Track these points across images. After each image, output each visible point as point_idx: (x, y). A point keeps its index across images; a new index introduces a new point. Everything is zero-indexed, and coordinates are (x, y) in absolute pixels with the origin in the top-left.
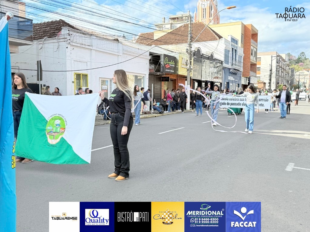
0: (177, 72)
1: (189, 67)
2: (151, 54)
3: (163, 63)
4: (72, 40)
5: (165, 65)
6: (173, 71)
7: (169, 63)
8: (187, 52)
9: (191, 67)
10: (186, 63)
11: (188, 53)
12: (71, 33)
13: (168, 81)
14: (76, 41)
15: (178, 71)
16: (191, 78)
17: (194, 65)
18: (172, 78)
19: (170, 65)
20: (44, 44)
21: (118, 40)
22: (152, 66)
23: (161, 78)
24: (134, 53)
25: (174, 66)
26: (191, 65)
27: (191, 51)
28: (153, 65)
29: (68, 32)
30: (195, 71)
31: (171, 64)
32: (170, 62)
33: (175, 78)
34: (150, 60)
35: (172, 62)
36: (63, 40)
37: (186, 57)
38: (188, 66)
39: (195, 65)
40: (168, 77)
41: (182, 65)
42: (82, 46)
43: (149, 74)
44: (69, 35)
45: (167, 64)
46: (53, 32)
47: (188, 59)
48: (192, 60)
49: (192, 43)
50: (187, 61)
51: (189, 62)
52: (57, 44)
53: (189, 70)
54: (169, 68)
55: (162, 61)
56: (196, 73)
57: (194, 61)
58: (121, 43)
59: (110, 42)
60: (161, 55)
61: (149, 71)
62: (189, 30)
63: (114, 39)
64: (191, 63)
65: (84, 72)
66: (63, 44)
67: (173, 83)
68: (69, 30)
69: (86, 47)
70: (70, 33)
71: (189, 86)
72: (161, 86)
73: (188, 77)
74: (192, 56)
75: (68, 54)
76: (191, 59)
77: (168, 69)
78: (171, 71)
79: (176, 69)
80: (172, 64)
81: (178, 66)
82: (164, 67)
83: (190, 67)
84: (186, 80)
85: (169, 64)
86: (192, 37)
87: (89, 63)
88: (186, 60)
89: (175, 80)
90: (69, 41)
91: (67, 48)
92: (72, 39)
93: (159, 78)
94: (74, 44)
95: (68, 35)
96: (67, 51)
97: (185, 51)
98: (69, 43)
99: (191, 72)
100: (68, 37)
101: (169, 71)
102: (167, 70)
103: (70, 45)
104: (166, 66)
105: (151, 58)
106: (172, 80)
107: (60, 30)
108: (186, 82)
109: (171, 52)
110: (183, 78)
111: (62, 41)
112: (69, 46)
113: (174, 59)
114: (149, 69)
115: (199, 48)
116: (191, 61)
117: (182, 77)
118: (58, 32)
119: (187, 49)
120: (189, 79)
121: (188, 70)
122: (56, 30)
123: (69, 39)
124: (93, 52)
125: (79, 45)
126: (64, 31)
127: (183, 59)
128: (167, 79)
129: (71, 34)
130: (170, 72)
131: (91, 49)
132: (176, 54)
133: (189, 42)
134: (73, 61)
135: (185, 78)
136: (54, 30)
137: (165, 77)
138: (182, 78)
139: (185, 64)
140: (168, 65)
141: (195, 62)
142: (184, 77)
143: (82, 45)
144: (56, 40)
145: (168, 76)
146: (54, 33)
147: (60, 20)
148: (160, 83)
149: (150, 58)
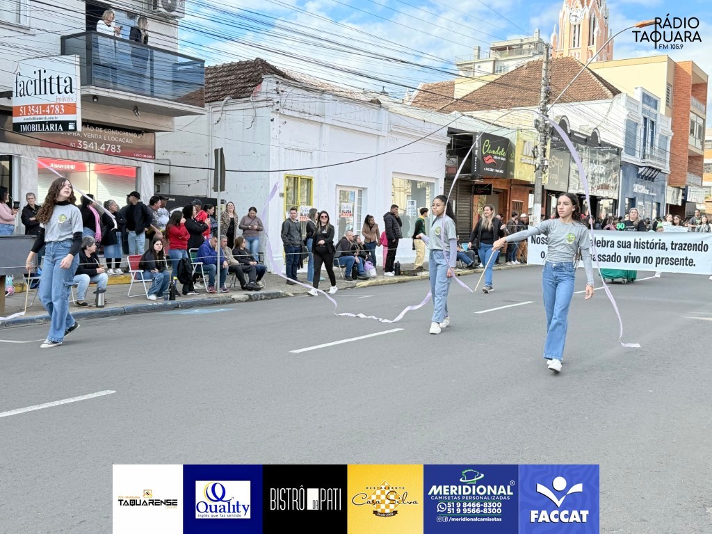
0: (511, 173)
1: (539, 162)
2: (451, 132)
3: (478, 152)
4: (282, 104)
5: (483, 157)
6: (501, 172)
7: (494, 152)
8: (536, 126)
9: (546, 162)
10: (534, 152)
11: (539, 130)
12: (281, 87)
13: (488, 193)
14: (291, 105)
15: (513, 172)
16: (543, 186)
17: (550, 157)
18: (498, 187)
19: (495, 157)
20: (224, 112)
21: (379, 102)
22: (454, 160)
23: (473, 187)
24: (413, 131)
25: (504, 159)
26: (545, 156)
27: (546, 126)
28: (455, 157)
29: (275, 86)
30: (552, 171)
31: (498, 155)
32: (496, 150)
33: (504, 187)
34: (449, 146)
35: (500, 150)
36: (265, 104)
37: (534, 138)
38: (538, 160)
39: (554, 156)
40: (490, 186)
41: (524, 158)
42: (303, 116)
43: (444, 177)
44: (278, 93)
45: (487, 154)
46: (243, 85)
47: (539, 142)
48: (548, 147)
49: (549, 106)
50: (536, 147)
51: (540, 150)
52: (251, 113)
53: (541, 169)
54: (493, 165)
55: (476, 149)
56: (556, 177)
57: (552, 147)
58: (387, 109)
59: (363, 108)
60: (476, 133)
61: (447, 170)
62: (543, 76)
63: (370, 99)
64: (545, 151)
65: (306, 174)
66: (265, 113)
67: (500, 199)
68: (277, 83)
69: (313, 118)
70: (280, 89)
71: (540, 205)
72: (471, 205)
73: (536, 186)
74: (548, 137)
75: (274, 133)
76: (546, 144)
77: (490, 166)
78: (497, 171)
79: (508, 166)
80: (500, 155)
81: (514, 159)
82: (482, 163)
83: (543, 161)
84: (531, 192)
85: (492, 155)
86: (548, 93)
87: (315, 154)
88: (532, 147)
89: (505, 192)
90: (276, 106)
91: (272, 120)
92: (283, 102)
93: (467, 186)
94: (287, 112)
95: (275, 92)
96: (271, 128)
97: (533, 124)
98: (278, 110)
99: (545, 173)
100: (276, 98)
101: (492, 170)
102: (487, 169)
103: (278, 115)
104: (486, 159)
105: (451, 141)
106: (497, 193)
107: (258, 81)
108: (531, 197)
109: (498, 128)
110: (523, 188)
111: (262, 105)
112: (276, 117)
113: (505, 144)
114: (446, 166)
115: (564, 118)
116: (545, 147)
117: (522, 185)
118: (252, 87)
119: (537, 121)
120: (538, 190)
121: (538, 169)
122: (248, 81)
123: (278, 102)
124: (326, 129)
125: (296, 114)
126: (268, 84)
127: (527, 144)
128: (485, 190)
129: (282, 91)
130: (494, 172)
131: (322, 123)
132: (510, 131)
133: (542, 104)
134: (283, 150)
135: (530, 188)
136: (244, 82)
137: (482, 186)
138: (521, 187)
139: (531, 154)
140: (490, 156)
141: (554, 150)
142: (525, 185)
143: (303, 114)
144: (250, 103)
145: (488, 182)
146: (245, 87)
147: (257, 58)
148: (469, 198)
149: (448, 140)
